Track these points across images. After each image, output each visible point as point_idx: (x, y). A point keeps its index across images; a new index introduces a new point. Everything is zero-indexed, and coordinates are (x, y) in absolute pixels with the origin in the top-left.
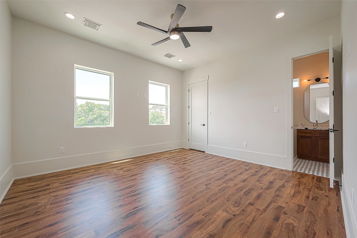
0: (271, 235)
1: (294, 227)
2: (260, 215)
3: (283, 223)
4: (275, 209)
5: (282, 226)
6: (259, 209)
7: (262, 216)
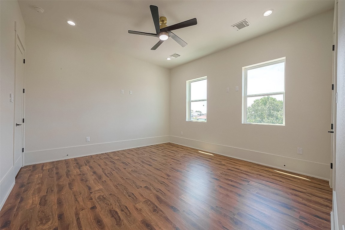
0: (57, 204)
1: (42, 223)
2: (76, 207)
3: (53, 218)
4: (69, 224)
5: (53, 214)
6: (83, 210)
7: (74, 208)
